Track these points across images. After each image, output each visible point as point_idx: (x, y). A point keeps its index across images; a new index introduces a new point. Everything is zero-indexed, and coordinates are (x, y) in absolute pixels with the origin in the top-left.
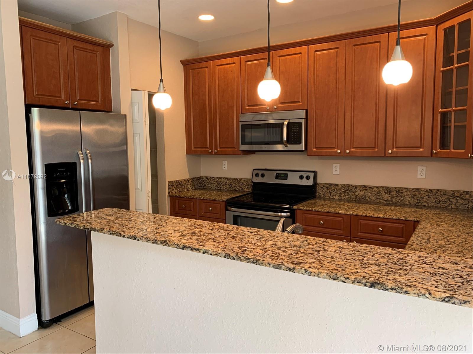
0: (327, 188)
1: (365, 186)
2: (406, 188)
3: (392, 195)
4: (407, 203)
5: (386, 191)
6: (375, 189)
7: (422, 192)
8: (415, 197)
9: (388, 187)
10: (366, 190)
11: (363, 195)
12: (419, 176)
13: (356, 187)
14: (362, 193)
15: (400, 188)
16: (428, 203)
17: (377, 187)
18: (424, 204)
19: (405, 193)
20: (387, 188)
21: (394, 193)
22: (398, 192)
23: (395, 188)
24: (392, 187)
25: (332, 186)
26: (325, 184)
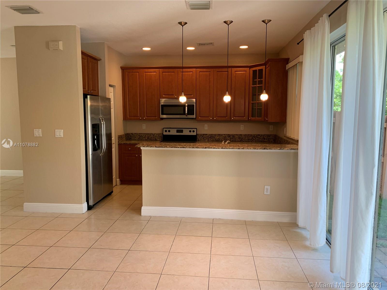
0: (202, 136)
1: (219, 134)
2: (236, 134)
4: (237, 141)
8: (240, 138)
10: (220, 136)
11: (218, 139)
12: (241, 129)
13: (215, 135)
14: (218, 137)
16: (245, 140)
18: (243, 141)
19: (236, 136)
20: (229, 135)
22: (233, 136)
25: (205, 135)
26: (201, 134)
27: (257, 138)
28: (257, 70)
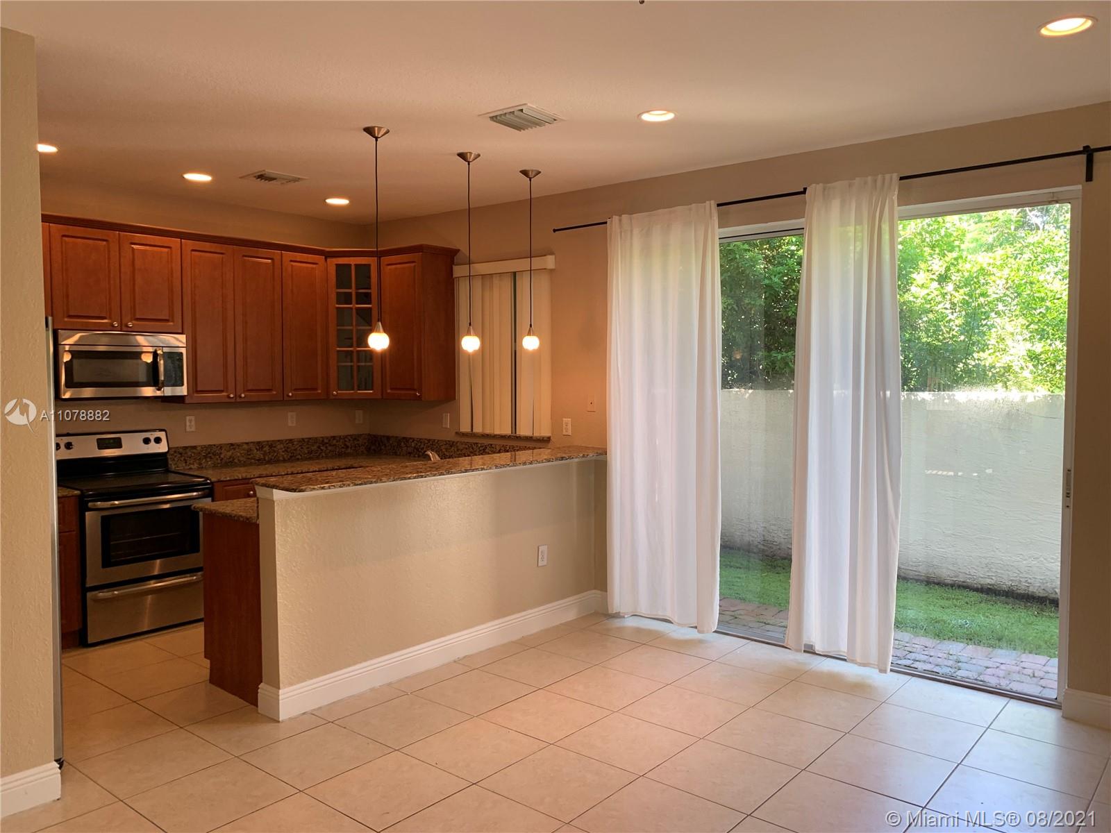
1: (232, 445)
2: (279, 441)
3: (265, 452)
4: (281, 458)
5: (258, 447)
6: (245, 446)
7: (295, 443)
8: (289, 450)
10: (234, 449)
11: (230, 457)
13: (221, 447)
14: (229, 454)
15: (273, 441)
16: (301, 456)
17: (247, 443)
19: (279, 447)
20: (259, 443)
21: (266, 449)
22: (271, 446)
23: (268, 441)
24: (264, 442)
25: (188, 450)
27: (330, 445)
28: (350, 265)
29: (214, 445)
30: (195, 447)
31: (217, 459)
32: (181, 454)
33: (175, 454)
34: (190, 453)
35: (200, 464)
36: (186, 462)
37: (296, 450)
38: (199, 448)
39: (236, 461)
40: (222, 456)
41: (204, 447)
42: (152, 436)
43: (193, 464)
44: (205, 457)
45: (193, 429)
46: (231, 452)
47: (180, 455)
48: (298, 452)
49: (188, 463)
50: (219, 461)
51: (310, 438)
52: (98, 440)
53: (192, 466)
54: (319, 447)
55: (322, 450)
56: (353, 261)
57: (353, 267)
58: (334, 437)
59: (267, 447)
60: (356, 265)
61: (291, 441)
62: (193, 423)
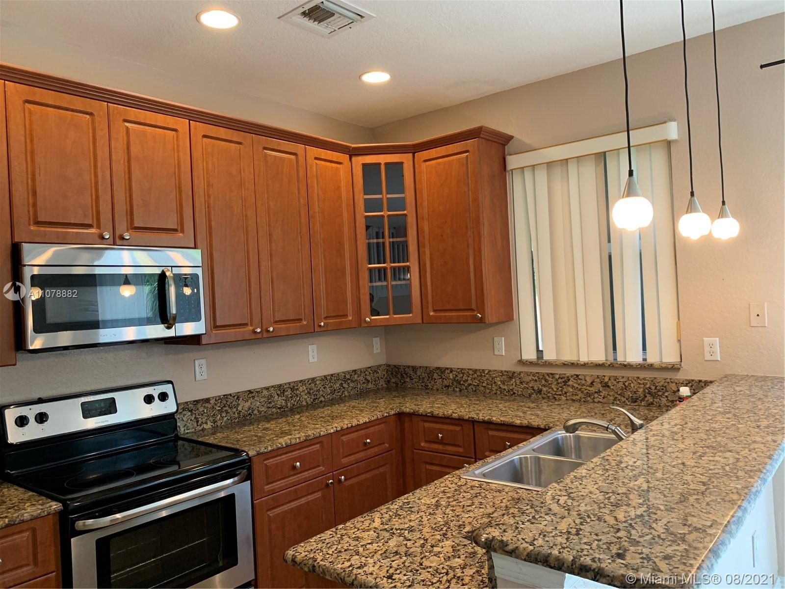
1: (250, 392)
2: (301, 381)
4: (304, 403)
5: (279, 392)
6: (265, 392)
8: (311, 391)
9: (281, 385)
10: (253, 397)
12: (311, 360)
13: (237, 396)
14: (248, 404)
15: (295, 382)
17: (267, 389)
21: (288, 393)
23: (289, 384)
24: (285, 384)
28: (380, 164)
29: (231, 395)
30: (207, 400)
31: (234, 413)
32: (191, 411)
33: (185, 412)
34: (201, 409)
35: (215, 422)
36: (198, 422)
37: (318, 391)
38: (212, 401)
39: (256, 412)
40: (240, 408)
41: (219, 399)
42: (155, 391)
43: (206, 423)
44: (221, 411)
45: (205, 376)
46: (250, 401)
47: (190, 413)
48: (321, 393)
49: (200, 422)
50: (236, 415)
51: (332, 375)
52: (83, 404)
53: (205, 426)
54: (341, 385)
55: (344, 388)
56: (382, 159)
57: (383, 168)
58: (355, 371)
59: (289, 390)
60: (386, 164)
61: (313, 379)
62: (204, 369)
